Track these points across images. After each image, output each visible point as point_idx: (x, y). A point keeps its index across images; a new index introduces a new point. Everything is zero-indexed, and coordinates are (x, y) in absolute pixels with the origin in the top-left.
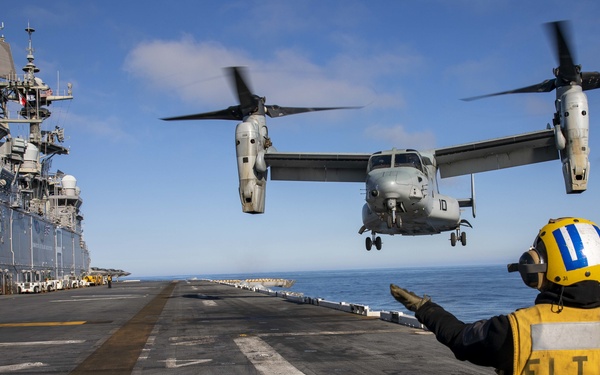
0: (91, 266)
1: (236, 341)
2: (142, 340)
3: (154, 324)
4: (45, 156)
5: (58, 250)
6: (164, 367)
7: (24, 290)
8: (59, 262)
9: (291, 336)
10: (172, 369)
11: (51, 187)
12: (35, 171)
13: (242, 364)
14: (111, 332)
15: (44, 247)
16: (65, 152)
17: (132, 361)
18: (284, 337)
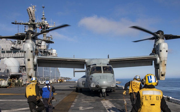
0: (60, 76)
1: (102, 101)
2: (73, 100)
3: (77, 95)
4: (47, 44)
5: (51, 72)
6: (79, 110)
7: (41, 83)
8: (51, 75)
9: (119, 100)
10: (81, 110)
11: (49, 53)
12: (44, 48)
13: (103, 109)
14: (64, 97)
15: (47, 71)
16: (53, 43)
17: (69, 107)
18: (117, 100)
